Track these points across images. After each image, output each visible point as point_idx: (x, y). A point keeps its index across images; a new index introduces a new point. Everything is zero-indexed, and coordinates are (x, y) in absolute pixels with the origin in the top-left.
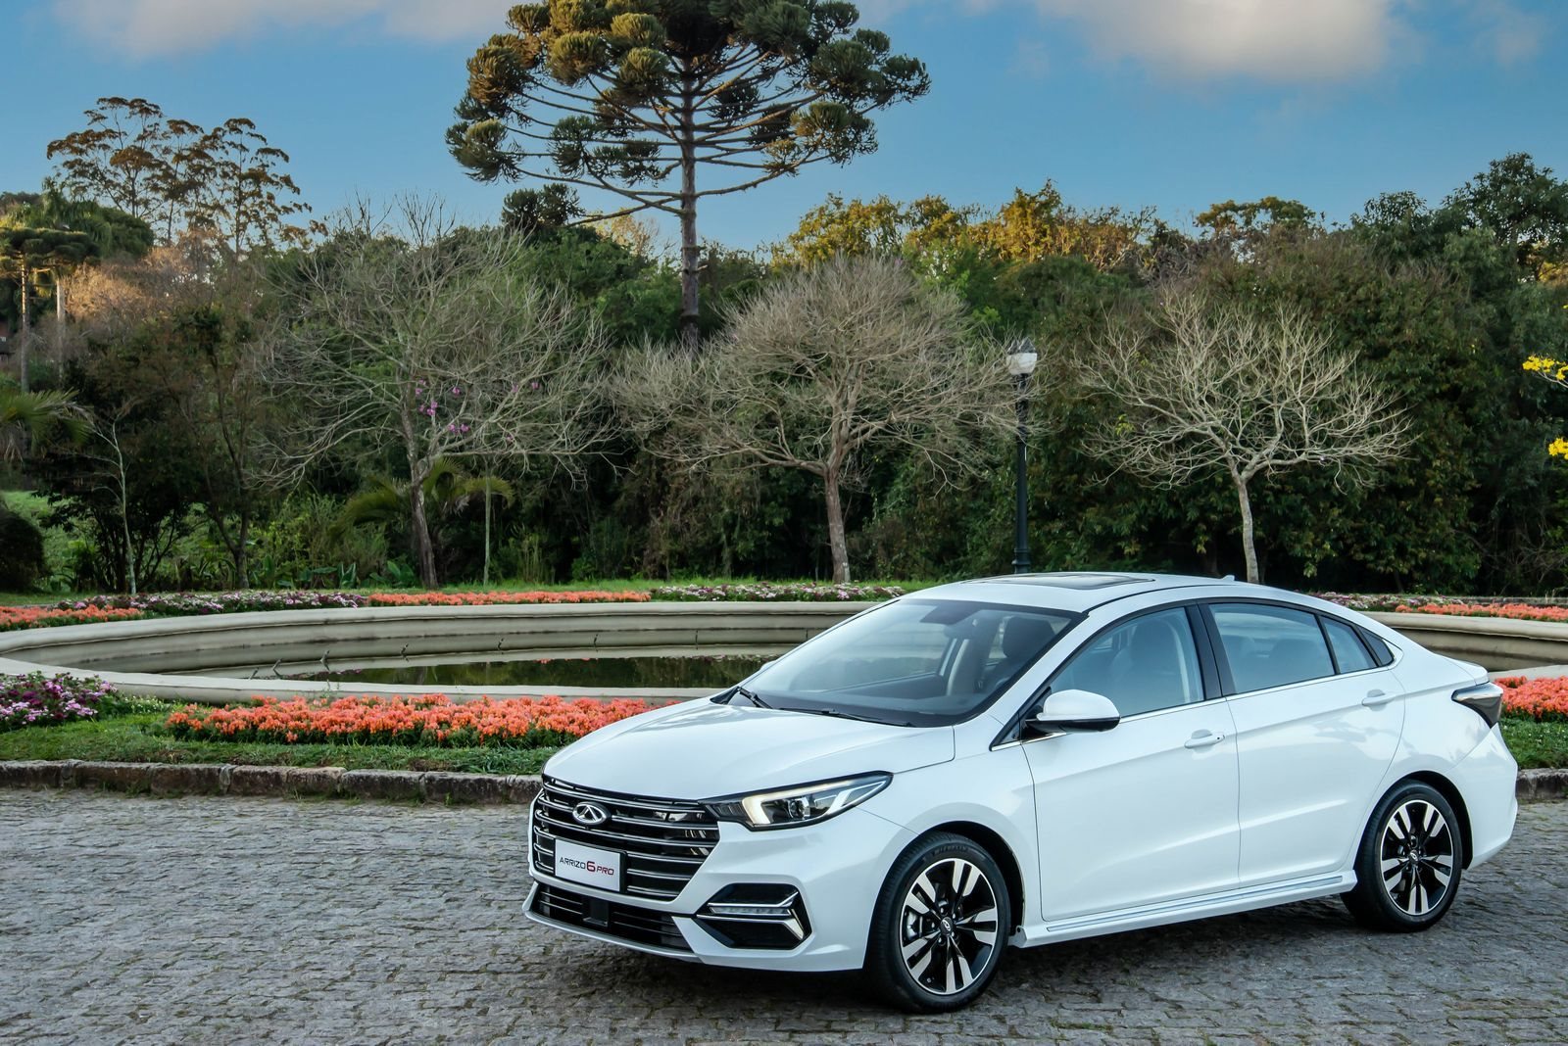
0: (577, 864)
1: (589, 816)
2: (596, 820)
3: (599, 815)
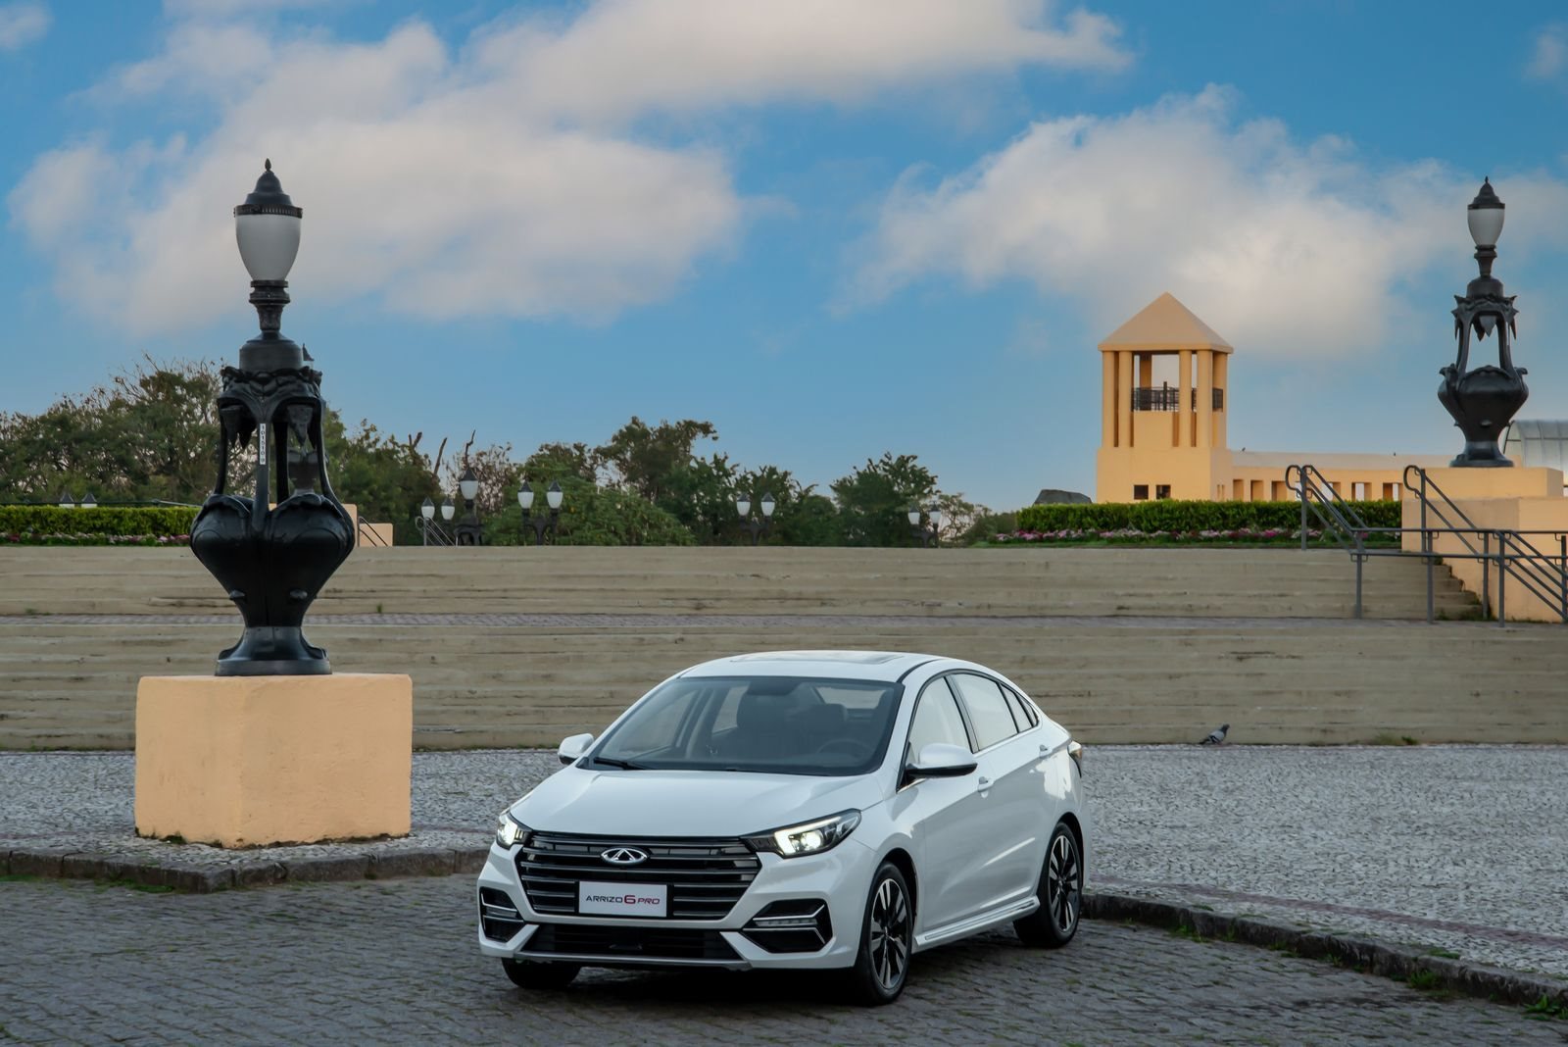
0: (612, 900)
1: (624, 857)
2: (633, 860)
3: (637, 856)
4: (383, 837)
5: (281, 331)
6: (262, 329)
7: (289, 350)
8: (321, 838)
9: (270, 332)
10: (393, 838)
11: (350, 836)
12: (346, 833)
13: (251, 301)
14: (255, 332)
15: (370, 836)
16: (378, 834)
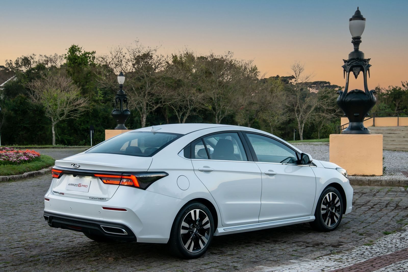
4: (373, 176)
5: (359, 50)
6: (354, 49)
7: (361, 54)
8: (354, 174)
9: (356, 50)
10: (376, 176)
11: (363, 174)
12: (361, 174)
13: (352, 42)
14: (353, 50)
15: (369, 175)
16: (372, 174)
